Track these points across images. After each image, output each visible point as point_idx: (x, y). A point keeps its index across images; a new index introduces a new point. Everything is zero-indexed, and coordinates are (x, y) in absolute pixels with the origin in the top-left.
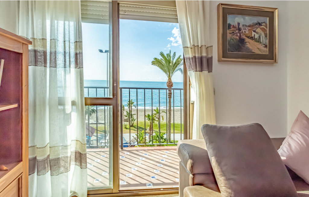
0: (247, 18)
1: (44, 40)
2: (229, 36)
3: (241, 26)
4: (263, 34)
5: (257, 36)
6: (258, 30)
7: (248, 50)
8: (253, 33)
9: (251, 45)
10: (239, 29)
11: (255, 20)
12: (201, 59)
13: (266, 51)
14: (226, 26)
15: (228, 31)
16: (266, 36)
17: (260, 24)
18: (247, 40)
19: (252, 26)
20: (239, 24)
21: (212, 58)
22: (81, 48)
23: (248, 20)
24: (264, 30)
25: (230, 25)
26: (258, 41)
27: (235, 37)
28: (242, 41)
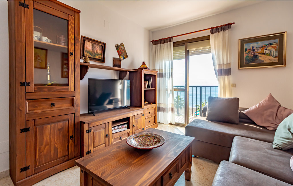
0: (259, 43)
1: (162, 69)
2: (245, 55)
3: (255, 48)
4: (274, 50)
5: (268, 52)
6: (270, 48)
7: (260, 60)
8: (265, 51)
10: (253, 50)
11: (267, 42)
12: (221, 70)
13: (276, 60)
14: (243, 50)
15: (244, 52)
16: (276, 51)
17: (270, 44)
18: (259, 55)
19: (263, 47)
20: (253, 47)
21: (230, 69)
22: (173, 70)
23: (260, 44)
24: (274, 47)
25: (246, 50)
26: (270, 54)
27: (250, 55)
28: (256, 57)
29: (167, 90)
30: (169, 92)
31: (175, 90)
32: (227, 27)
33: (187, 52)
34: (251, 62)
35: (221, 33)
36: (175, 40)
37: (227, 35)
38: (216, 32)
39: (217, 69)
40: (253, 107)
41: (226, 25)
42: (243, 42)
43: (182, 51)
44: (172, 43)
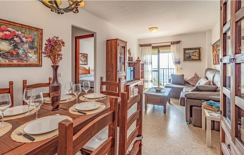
0: (191, 50)
1: (146, 60)
2: (186, 56)
3: (190, 53)
4: (197, 54)
5: (195, 55)
6: (195, 53)
7: (192, 58)
8: (194, 54)
9: (192, 57)
10: (189, 54)
11: (194, 51)
12: (176, 62)
13: (198, 58)
14: (185, 53)
15: (186, 54)
16: (198, 54)
17: (196, 52)
18: (192, 56)
19: (193, 53)
20: (189, 52)
21: (180, 61)
22: (152, 61)
24: (197, 53)
25: (186, 53)
26: (195, 56)
27: (188, 55)
28: (190, 56)
29: (148, 71)
30: (150, 72)
31: (153, 71)
32: (178, 42)
33: (159, 52)
34: (188, 59)
35: (176, 45)
36: (152, 45)
37: (178, 46)
38: (173, 44)
39: (174, 61)
40: (190, 78)
41: (178, 41)
42: (185, 49)
43: (156, 51)
44: (151, 47)
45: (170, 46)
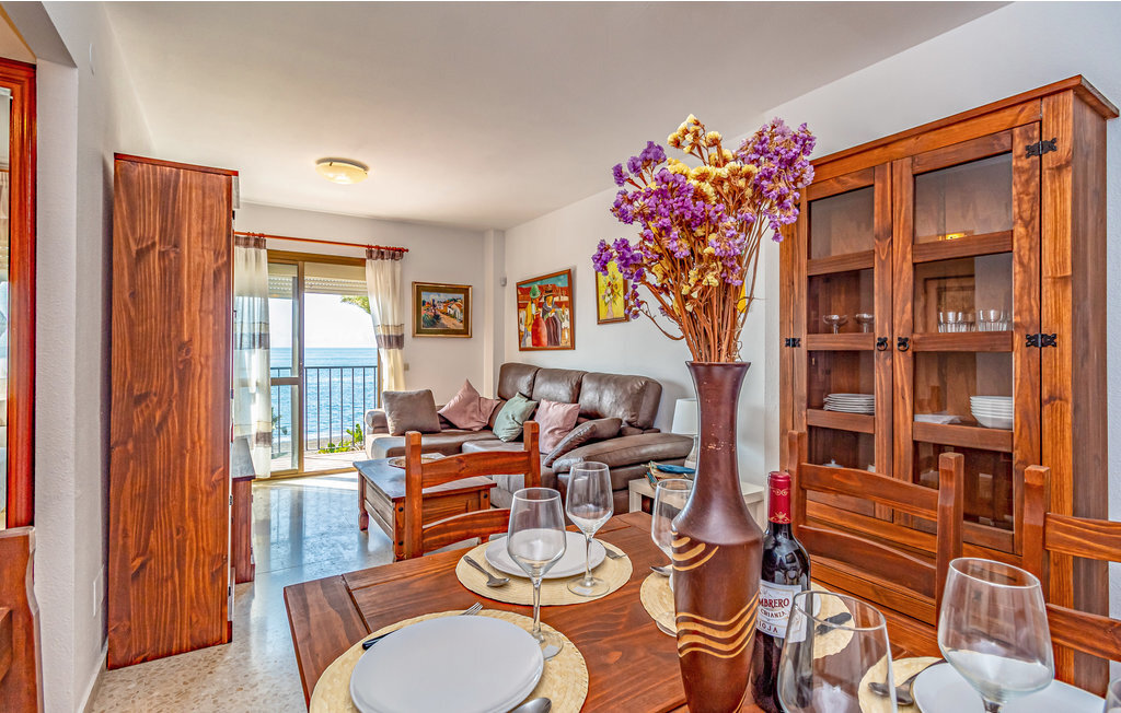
0: (441, 294)
2: (423, 312)
3: (435, 303)
4: (458, 310)
5: (452, 312)
6: (454, 306)
7: (443, 324)
8: (448, 309)
9: (446, 321)
10: (434, 306)
11: (451, 296)
13: (461, 326)
14: (419, 303)
15: (422, 308)
16: (461, 312)
17: (455, 301)
18: (442, 316)
19: (447, 303)
20: (433, 301)
21: (403, 335)
22: (267, 328)
23: (444, 297)
24: (459, 306)
25: (424, 302)
26: (454, 317)
27: (430, 313)
28: (437, 317)
30: (253, 389)
32: (397, 253)
33: (299, 287)
34: (432, 326)
35: (388, 263)
36: (271, 244)
37: (398, 270)
38: (377, 258)
40: (452, 402)
41: (396, 250)
42: (420, 288)
43: (286, 277)
44: (264, 253)
45: (361, 262)
